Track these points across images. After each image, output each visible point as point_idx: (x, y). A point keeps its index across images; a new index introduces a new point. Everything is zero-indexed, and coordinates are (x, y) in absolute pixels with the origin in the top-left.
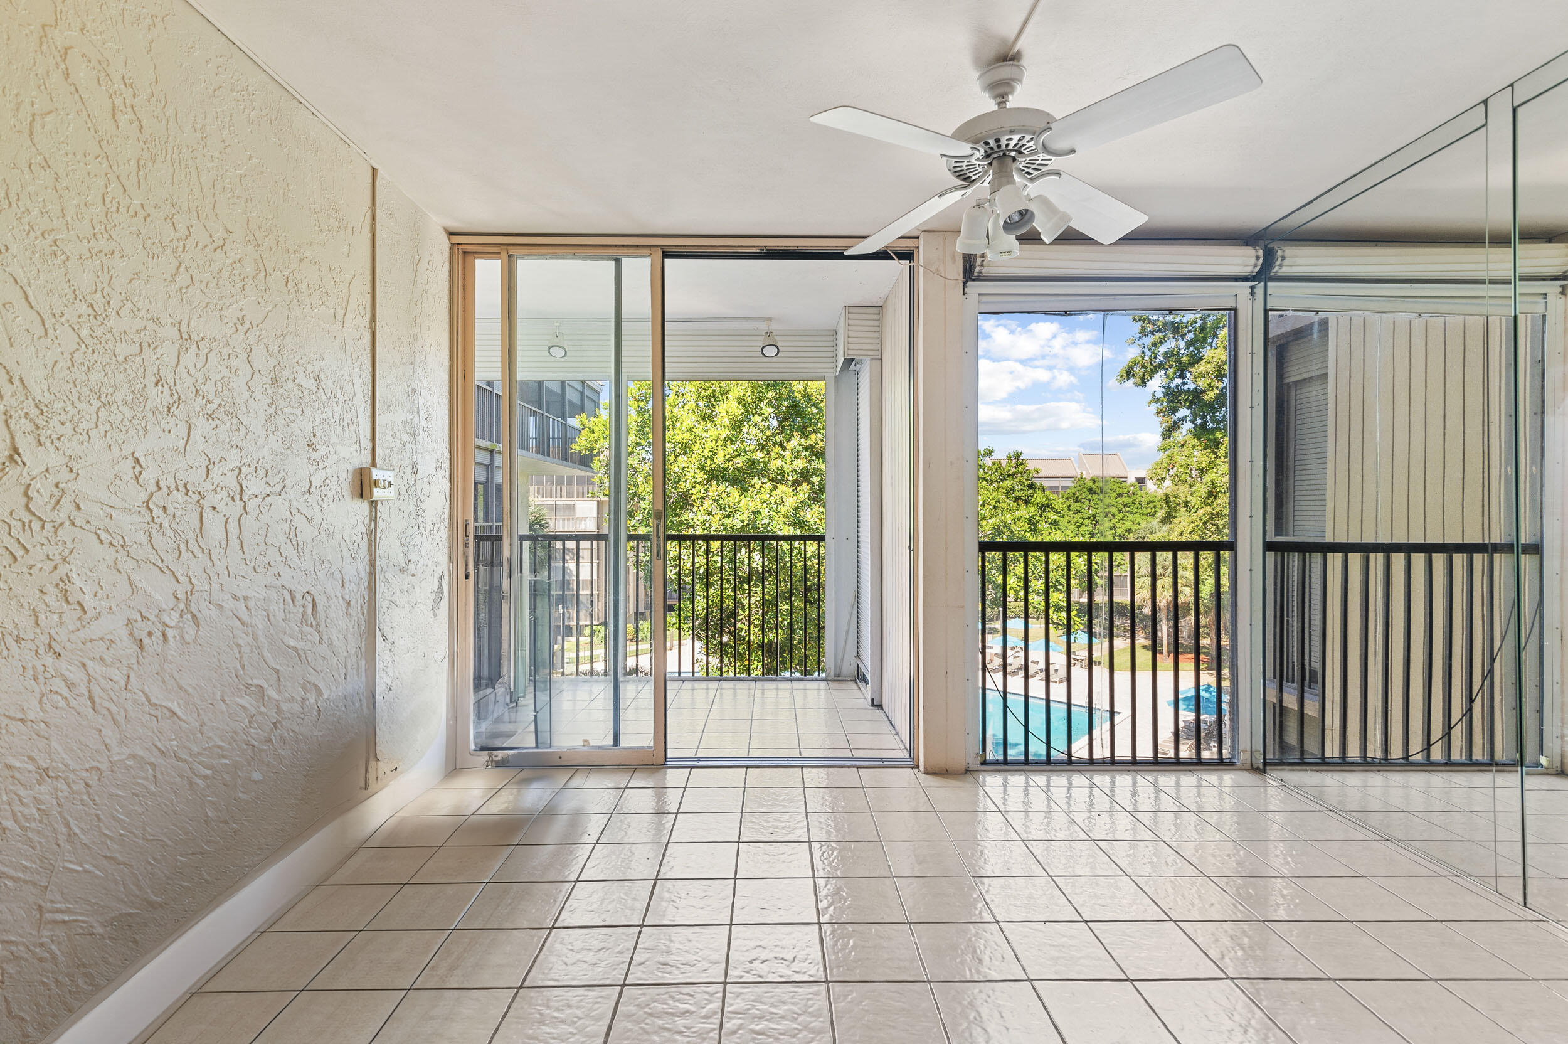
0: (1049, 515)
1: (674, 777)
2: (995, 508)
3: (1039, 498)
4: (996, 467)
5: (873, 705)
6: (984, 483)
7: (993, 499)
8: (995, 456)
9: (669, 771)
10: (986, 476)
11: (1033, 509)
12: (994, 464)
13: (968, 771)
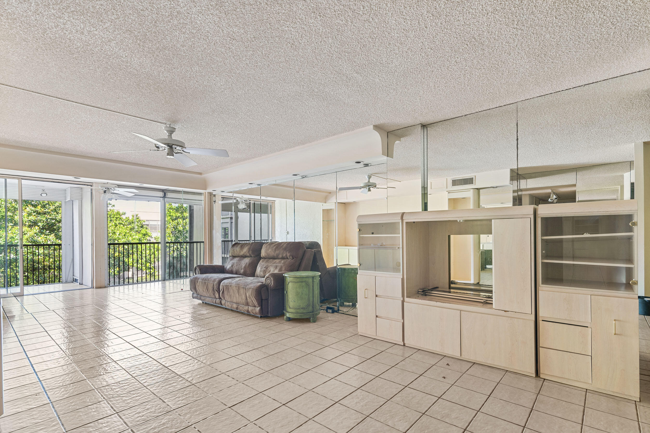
0: (147, 237)
1: (25, 297)
2: (125, 235)
3: (143, 231)
4: (127, 219)
5: (80, 284)
6: (122, 225)
7: (124, 232)
8: (127, 215)
9: (24, 296)
10: (122, 222)
11: (141, 235)
12: (126, 218)
13: (105, 287)
